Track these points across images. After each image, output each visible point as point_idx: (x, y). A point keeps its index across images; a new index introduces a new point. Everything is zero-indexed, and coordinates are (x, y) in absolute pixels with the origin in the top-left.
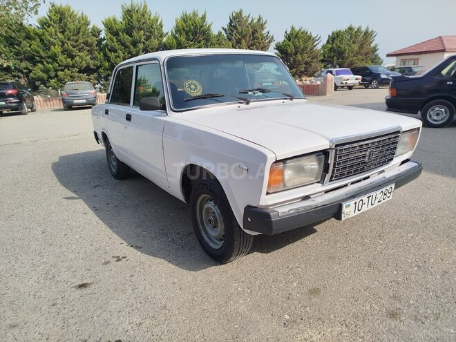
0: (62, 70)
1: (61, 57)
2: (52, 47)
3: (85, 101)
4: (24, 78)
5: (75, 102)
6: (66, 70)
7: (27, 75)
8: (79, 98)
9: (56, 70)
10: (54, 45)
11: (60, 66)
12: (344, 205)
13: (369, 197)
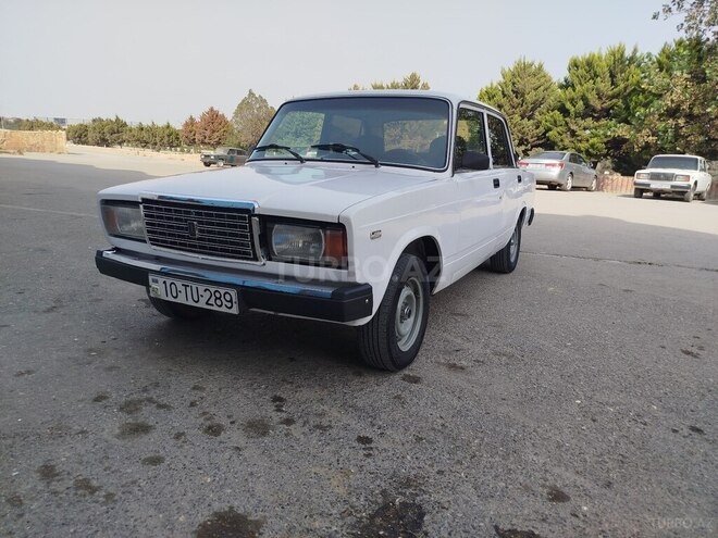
12: (151, 278)
13: (186, 286)
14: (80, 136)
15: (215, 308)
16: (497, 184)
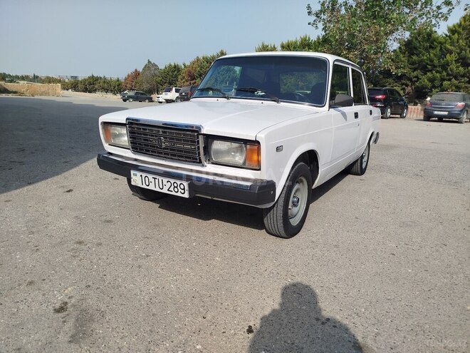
0: (450, 80)
1: (453, 66)
2: (448, 55)
3: (446, 113)
4: (411, 86)
5: (436, 113)
6: (453, 80)
7: (413, 83)
8: (441, 109)
9: (443, 80)
10: (451, 53)
11: (448, 75)
12: (132, 172)
13: (155, 178)
14: (75, 85)
15: (174, 193)
16: (356, 115)
